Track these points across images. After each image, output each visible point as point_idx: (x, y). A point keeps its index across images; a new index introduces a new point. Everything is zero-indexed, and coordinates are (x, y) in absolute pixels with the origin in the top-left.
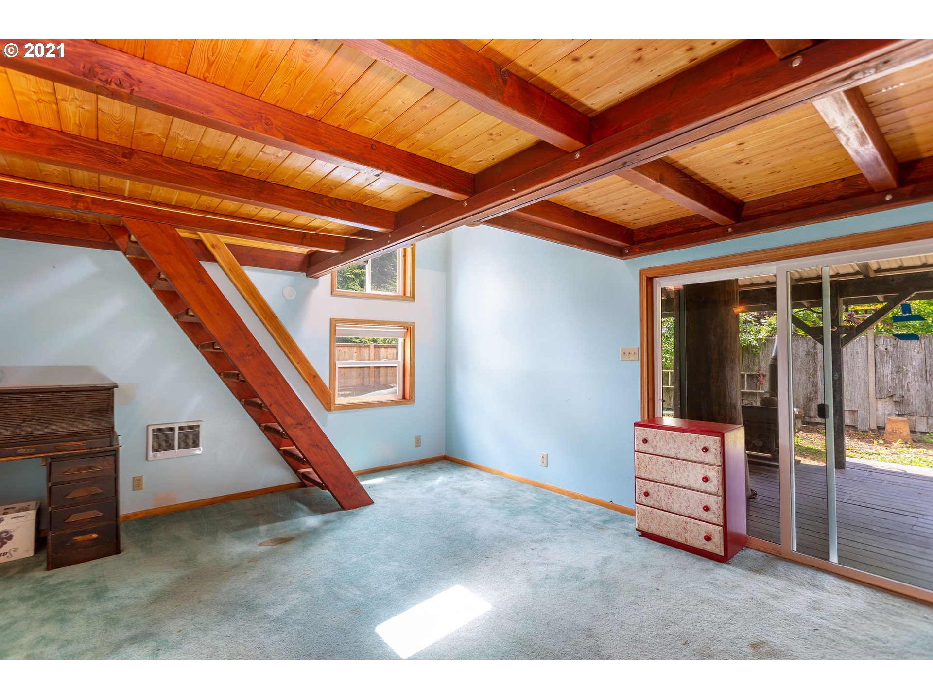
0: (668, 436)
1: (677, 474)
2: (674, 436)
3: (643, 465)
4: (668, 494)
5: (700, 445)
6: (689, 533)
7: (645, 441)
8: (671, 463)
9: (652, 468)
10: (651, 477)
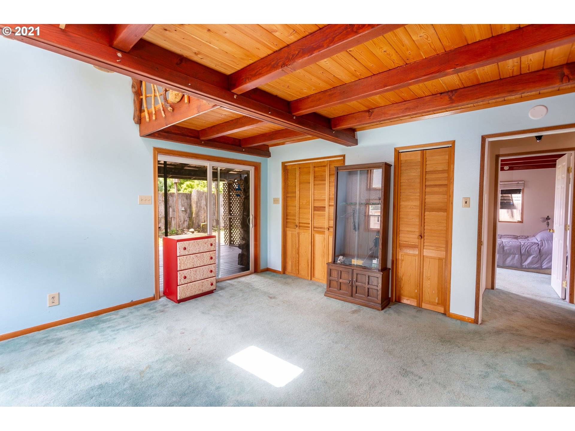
0: (196, 243)
1: (199, 261)
2: (198, 242)
3: (183, 262)
4: (195, 272)
5: (209, 244)
6: (204, 286)
7: (185, 249)
8: (196, 256)
9: (187, 262)
10: (187, 268)
